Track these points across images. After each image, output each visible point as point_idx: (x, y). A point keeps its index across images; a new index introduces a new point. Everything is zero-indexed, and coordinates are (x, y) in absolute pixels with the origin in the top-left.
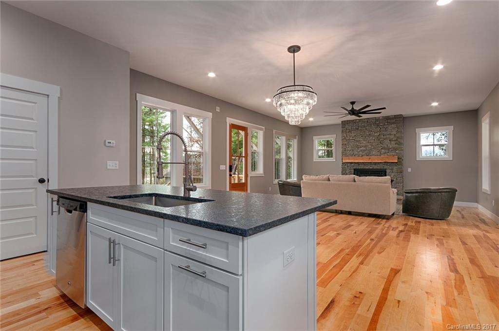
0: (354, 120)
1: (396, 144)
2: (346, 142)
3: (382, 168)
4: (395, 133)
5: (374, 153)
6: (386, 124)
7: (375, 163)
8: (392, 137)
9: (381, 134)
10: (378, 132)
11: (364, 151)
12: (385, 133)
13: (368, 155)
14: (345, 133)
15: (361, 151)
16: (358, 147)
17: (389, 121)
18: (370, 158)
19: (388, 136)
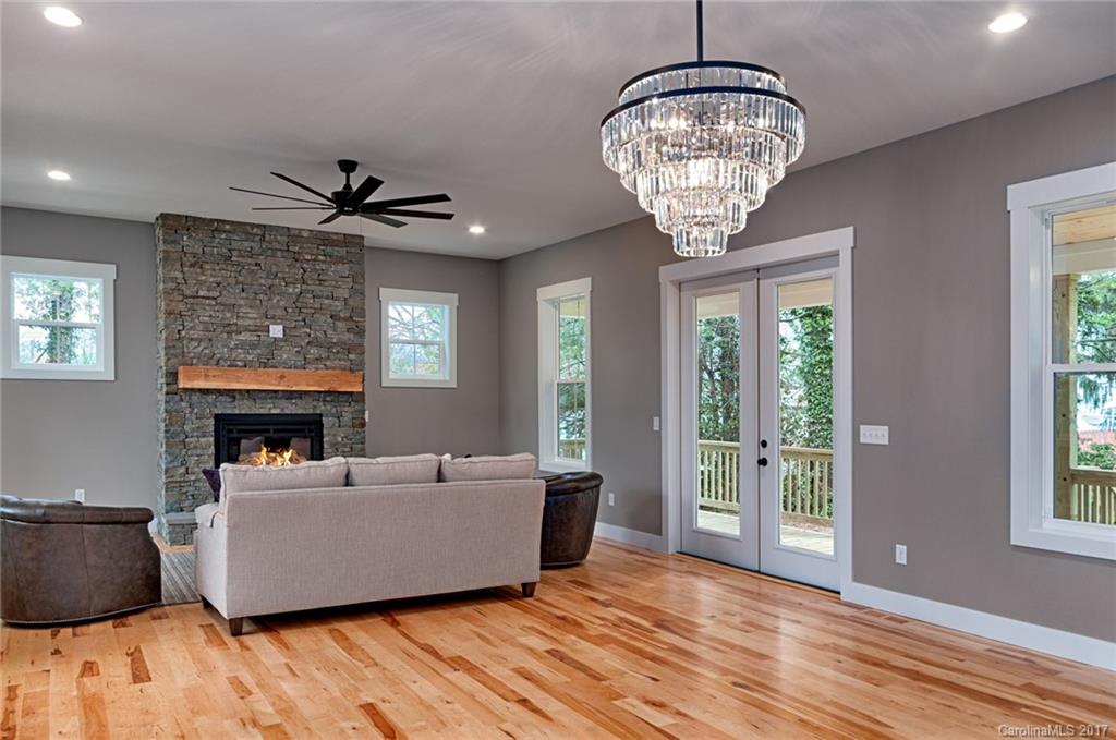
0: (212, 221)
1: (348, 331)
2: (182, 307)
6: (321, 258)
7: (290, 395)
8: (339, 304)
9: (308, 291)
14: (178, 266)
16: (230, 329)
17: (329, 249)
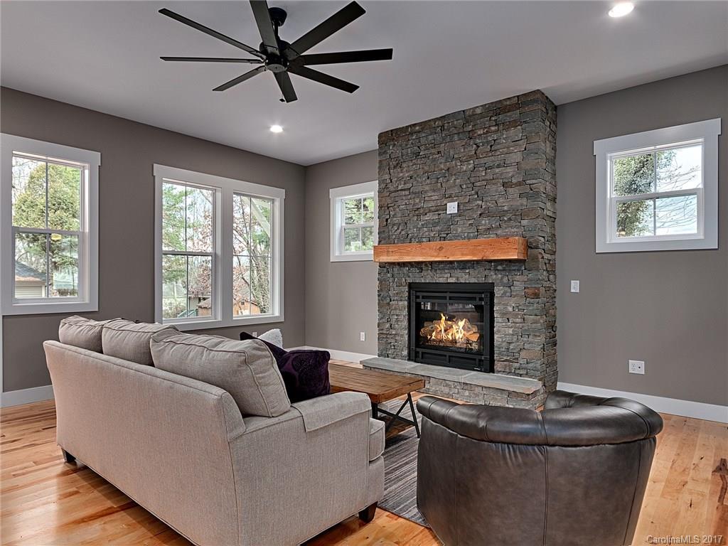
3: (482, 280)
4: (517, 157)
5: (459, 230)
10: (471, 157)
11: (435, 224)
12: (489, 161)
13: (445, 239)
15: (427, 223)
18: (441, 249)
19: (497, 170)
